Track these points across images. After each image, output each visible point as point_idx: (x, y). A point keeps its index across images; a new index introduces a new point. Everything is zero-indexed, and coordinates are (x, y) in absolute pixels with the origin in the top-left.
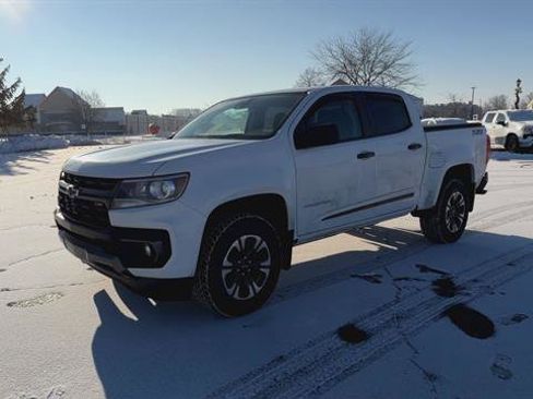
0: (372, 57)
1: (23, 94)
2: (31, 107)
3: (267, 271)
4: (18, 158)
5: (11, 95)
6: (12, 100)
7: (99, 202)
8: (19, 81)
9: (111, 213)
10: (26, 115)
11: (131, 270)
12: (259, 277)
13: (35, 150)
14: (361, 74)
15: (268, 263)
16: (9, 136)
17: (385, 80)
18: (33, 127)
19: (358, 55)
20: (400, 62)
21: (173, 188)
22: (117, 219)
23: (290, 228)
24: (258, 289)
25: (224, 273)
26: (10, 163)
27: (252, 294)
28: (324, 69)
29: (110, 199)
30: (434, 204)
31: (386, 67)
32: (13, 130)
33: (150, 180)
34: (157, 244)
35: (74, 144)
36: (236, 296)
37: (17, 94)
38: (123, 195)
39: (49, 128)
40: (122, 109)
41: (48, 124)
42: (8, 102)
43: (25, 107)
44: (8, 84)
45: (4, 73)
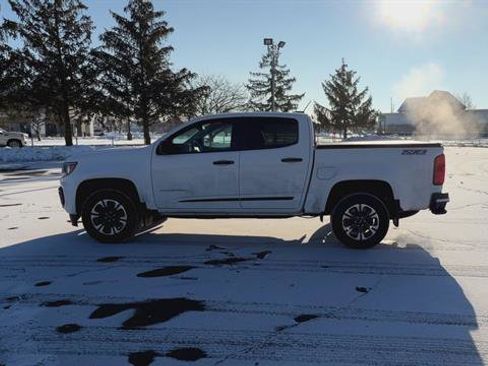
1: (370, 100)
3: (124, 223)
5: (360, 101)
6: (360, 105)
8: (367, 89)
15: (125, 218)
24: (117, 231)
25: (93, 216)
27: (112, 233)
30: (322, 210)
36: (101, 231)
37: (364, 100)
42: (357, 107)
45: (355, 84)
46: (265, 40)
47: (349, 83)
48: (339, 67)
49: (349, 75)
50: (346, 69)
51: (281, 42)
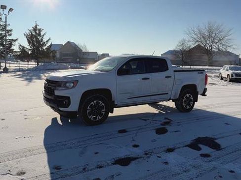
0: (213, 35)
1: (51, 45)
2: (54, 51)
3: (104, 113)
4: (45, 73)
5: (46, 45)
6: (46, 47)
7: (53, 88)
8: (50, 39)
9: (55, 91)
10: (51, 54)
11: (60, 108)
12: (101, 114)
13: (53, 69)
14: (208, 42)
15: (104, 110)
16: (44, 62)
17: (220, 46)
18: (54, 60)
19: (207, 34)
20: (226, 38)
21: (72, 85)
22: (57, 93)
23: (113, 100)
24: (100, 118)
25: (88, 111)
26: (42, 75)
27: (98, 119)
28: (190, 39)
29: (55, 87)
30: (177, 98)
31: (220, 40)
32: (46, 60)
33: (67, 82)
34: (67, 101)
35: (72, 68)
36: (92, 119)
37: (48, 44)
38: (60, 86)
39: (63, 60)
40: (97, 52)
41: (63, 58)
42: (44, 48)
43: (52, 50)
44: (45, 40)
45: (43, 35)
46: (1, 6)
47: (39, 34)
48: (34, 26)
49: (40, 30)
50: (37, 27)
51: (11, 9)
